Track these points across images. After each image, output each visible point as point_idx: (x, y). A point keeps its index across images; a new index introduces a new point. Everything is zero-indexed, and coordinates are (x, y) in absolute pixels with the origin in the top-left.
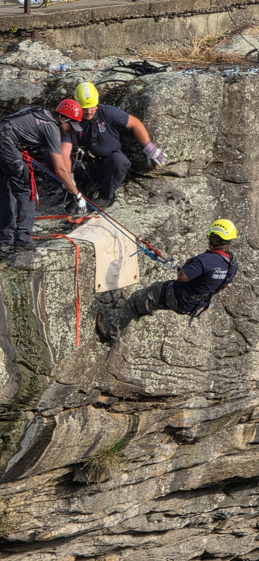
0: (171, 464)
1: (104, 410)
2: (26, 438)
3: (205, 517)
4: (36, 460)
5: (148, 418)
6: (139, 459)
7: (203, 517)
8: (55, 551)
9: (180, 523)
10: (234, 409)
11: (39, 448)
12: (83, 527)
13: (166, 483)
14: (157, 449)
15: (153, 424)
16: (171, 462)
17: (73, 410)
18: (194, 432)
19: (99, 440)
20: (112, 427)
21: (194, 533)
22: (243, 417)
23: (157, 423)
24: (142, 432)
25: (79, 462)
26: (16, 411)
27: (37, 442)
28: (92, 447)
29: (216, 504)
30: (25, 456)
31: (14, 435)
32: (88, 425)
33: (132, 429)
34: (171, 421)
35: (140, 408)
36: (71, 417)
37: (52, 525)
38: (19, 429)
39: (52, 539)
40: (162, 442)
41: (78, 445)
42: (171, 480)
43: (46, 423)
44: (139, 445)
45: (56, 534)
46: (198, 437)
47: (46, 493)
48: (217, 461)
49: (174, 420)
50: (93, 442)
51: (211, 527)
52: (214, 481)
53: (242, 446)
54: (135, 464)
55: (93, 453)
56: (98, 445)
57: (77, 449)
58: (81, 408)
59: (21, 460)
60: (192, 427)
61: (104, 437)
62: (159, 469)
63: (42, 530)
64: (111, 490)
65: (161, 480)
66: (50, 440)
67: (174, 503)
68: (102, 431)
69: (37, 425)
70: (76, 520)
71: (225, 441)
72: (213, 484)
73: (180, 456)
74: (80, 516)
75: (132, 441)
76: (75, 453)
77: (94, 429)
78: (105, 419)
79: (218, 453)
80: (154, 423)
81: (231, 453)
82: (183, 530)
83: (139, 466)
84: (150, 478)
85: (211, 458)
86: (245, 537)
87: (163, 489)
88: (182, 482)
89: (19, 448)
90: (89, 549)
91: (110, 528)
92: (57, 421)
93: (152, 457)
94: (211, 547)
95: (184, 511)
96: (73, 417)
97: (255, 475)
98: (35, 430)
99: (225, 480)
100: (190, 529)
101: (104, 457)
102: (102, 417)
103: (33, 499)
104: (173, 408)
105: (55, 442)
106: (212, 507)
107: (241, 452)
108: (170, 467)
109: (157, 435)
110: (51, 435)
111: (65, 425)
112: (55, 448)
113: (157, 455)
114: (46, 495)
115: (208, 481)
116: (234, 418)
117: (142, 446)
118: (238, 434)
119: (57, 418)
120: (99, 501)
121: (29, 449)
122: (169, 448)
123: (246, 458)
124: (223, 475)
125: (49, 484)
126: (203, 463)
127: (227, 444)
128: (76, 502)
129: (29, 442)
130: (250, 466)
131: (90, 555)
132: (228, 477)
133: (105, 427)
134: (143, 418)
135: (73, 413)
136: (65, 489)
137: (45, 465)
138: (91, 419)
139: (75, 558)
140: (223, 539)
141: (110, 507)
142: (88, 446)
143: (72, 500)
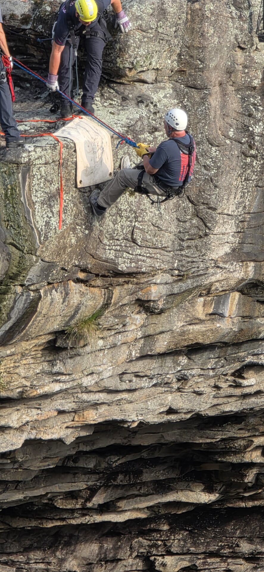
0: (140, 332)
1: (83, 285)
2: (15, 309)
3: (170, 378)
4: (24, 329)
5: (120, 292)
6: (113, 328)
7: (168, 378)
8: (41, 407)
9: (148, 383)
10: (195, 284)
11: (26, 318)
12: (64, 386)
13: (136, 349)
14: (128, 318)
15: (125, 297)
16: (140, 330)
17: (55, 285)
18: (160, 305)
19: (78, 311)
20: (89, 299)
21: (161, 392)
22: (203, 292)
23: (128, 296)
24: (115, 304)
25: (60, 329)
26: (7, 285)
27: (25, 313)
28: (72, 317)
29: (179, 367)
30: (14, 324)
31: (4, 306)
32: (69, 298)
33: (107, 301)
34: (141, 295)
35: (114, 284)
36: (54, 291)
37: (38, 384)
38: (9, 301)
39: (37, 396)
40: (132, 313)
41: (60, 315)
42: (140, 346)
43: (32, 296)
44: (113, 315)
45: (41, 392)
46: (164, 309)
47: (32, 356)
48: (181, 330)
49: (143, 294)
50: (73, 312)
51: (175, 386)
52: (177, 347)
53: (202, 316)
54: (109, 332)
55: (73, 322)
56: (77, 315)
57: (59, 318)
58: (63, 283)
59: (11, 328)
60: (159, 300)
61: (83, 308)
62: (130, 337)
63: (29, 389)
64: (89, 354)
65: (131, 346)
66: (36, 311)
67: (143, 365)
68: (81, 303)
69: (24, 297)
70: (58, 380)
71: (187, 312)
72: (177, 349)
73: (148, 325)
74: (62, 376)
75: (107, 311)
76: (58, 322)
77: (74, 301)
78: (83, 292)
79: (181, 322)
81: (192, 322)
82: (150, 389)
83: (113, 333)
84: (122, 344)
85: (175, 327)
86: (205, 395)
87: (133, 353)
88: (150, 347)
89: (9, 318)
90: (70, 405)
91: (88, 387)
92: (42, 295)
93: (124, 326)
94: (175, 404)
95: (152, 372)
96: (56, 291)
97: (213, 341)
98: (23, 302)
99: (187, 346)
100: (157, 388)
101: (82, 325)
102: (81, 291)
103: (21, 362)
104: (143, 284)
105: (40, 313)
106: (176, 369)
107: (201, 321)
108: (140, 334)
109: (129, 307)
110: (37, 307)
111: (49, 297)
112: (40, 318)
113: (128, 324)
114: (31, 358)
115: (172, 347)
116: (195, 292)
117: (115, 317)
118: (199, 306)
119: (42, 291)
120: (78, 363)
121: (18, 318)
122: (139, 318)
123: (205, 327)
124: (186, 341)
125: (35, 349)
126: (168, 331)
127: (189, 314)
128: (58, 364)
129: (17, 312)
130: (209, 334)
131: (71, 410)
132: (190, 343)
133: (84, 299)
134: (117, 292)
135: (56, 287)
136: (49, 353)
137: (32, 332)
138: (72, 293)
139: (57, 412)
140: (186, 396)
141: (88, 369)
142: (69, 316)
143: (55, 363)
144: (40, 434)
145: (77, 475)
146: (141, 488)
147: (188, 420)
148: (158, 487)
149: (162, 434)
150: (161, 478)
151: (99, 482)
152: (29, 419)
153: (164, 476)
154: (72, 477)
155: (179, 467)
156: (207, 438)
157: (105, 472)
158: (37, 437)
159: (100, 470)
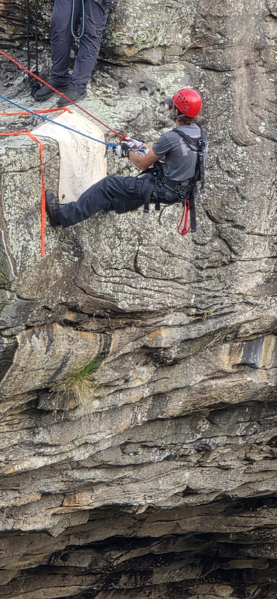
0: (148, 389)
1: (72, 328)
3: (187, 449)
5: (121, 337)
6: (112, 384)
7: (185, 448)
8: (19, 488)
9: (159, 455)
10: (218, 326)
12: (49, 460)
13: (142, 411)
14: (131, 372)
16: (148, 387)
17: (36, 330)
18: (174, 353)
19: (66, 362)
20: (81, 347)
21: (175, 467)
22: (229, 336)
23: (131, 343)
24: (114, 353)
25: (43, 387)
28: (59, 370)
29: (199, 434)
32: (54, 345)
33: (104, 349)
34: (147, 340)
35: (112, 326)
36: (34, 336)
37: (15, 459)
39: (15, 474)
40: (137, 364)
41: (43, 369)
42: (148, 407)
43: (6, 344)
44: (111, 368)
45: (19, 468)
46: (178, 359)
47: (7, 422)
48: (200, 386)
49: (151, 339)
50: (59, 364)
51: (194, 459)
52: (196, 408)
53: (229, 369)
54: (107, 389)
55: (59, 377)
56: (65, 369)
57: (42, 373)
58: (45, 326)
60: (172, 347)
61: (72, 359)
62: (135, 396)
63: (3, 465)
64: (81, 418)
65: (137, 407)
66: (11, 363)
67: (152, 433)
68: (70, 352)
70: (41, 453)
71: (208, 362)
72: (196, 411)
73: (158, 380)
74: (46, 448)
75: (103, 363)
76: (40, 378)
77: (61, 350)
78: (72, 338)
79: (200, 376)
80: (128, 343)
81: (216, 376)
82: (162, 463)
83: (112, 391)
84: (125, 405)
85: (193, 382)
86: (232, 471)
87: (139, 417)
88: (161, 409)
90: (57, 485)
91: (80, 462)
92: (19, 342)
93: (127, 381)
94: (194, 482)
95: (163, 441)
96: (37, 336)
97: (242, 400)
99: (210, 407)
100: (170, 462)
101: (72, 381)
102: (69, 336)
104: (150, 326)
105: (17, 365)
106: (195, 437)
107: (226, 374)
108: (147, 392)
109: (132, 356)
110: (13, 357)
111: (28, 345)
112: (17, 372)
113: (131, 379)
114: (8, 424)
115: (189, 408)
116: (218, 337)
117: (115, 369)
118: (223, 354)
119: (18, 337)
120: (68, 430)
122: (146, 371)
123: (232, 382)
124: (207, 400)
125: (11, 413)
126: (184, 388)
127: (211, 366)
128: (42, 432)
130: (237, 390)
131: (58, 492)
132: (213, 403)
133: (73, 347)
134: (116, 337)
135: (36, 332)
136: (29, 418)
137: (6, 391)
138: (58, 339)
139: (40, 495)
140: (208, 473)
141: (80, 438)
142: (54, 369)
143: (36, 430)
144: (19, 524)
145: (68, 576)
146: (150, 593)
147: (211, 503)
148: (173, 591)
149: (179, 522)
150: (177, 580)
151: (96, 585)
152: (4, 505)
153: (181, 577)
154: (60, 579)
155: (200, 565)
156: (237, 526)
157: (103, 573)
158: (15, 528)
159: (97, 570)
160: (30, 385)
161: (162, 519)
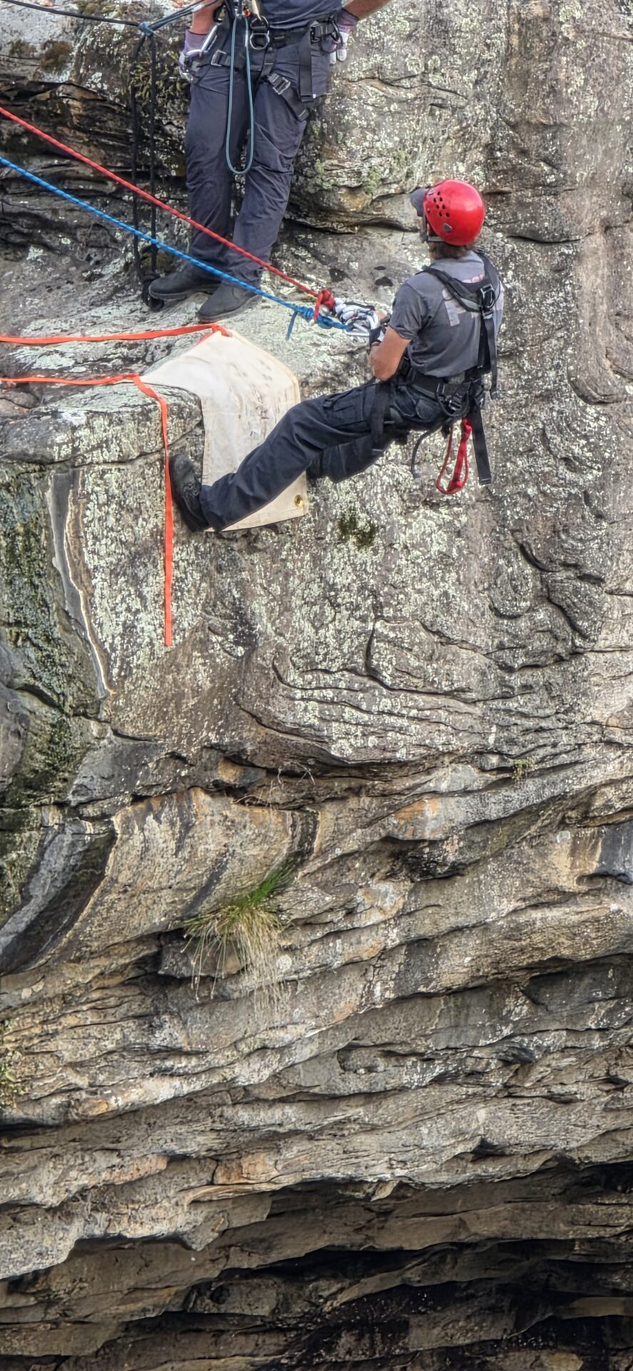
0: (395, 931)
1: (231, 800)
2: (43, 871)
3: (481, 1058)
4: (69, 926)
5: (337, 819)
6: (318, 919)
7: (476, 1058)
8: (119, 1146)
9: (421, 1073)
10: (547, 793)
11: (75, 897)
12: (185, 1086)
13: (385, 977)
14: (360, 893)
16: (396, 925)
17: (155, 804)
18: (451, 853)
19: (220, 873)
20: (252, 841)
21: (456, 1098)
22: (570, 813)
23: (359, 831)
24: (323, 852)
25: (171, 927)
26: (19, 806)
27: (70, 882)
28: (205, 891)
29: (507, 1026)
30: (40, 915)
31: (12, 864)
32: (193, 837)
33: (301, 845)
34: (395, 826)
35: (319, 796)
36: (150, 818)
37: (111, 1083)
38: (25, 849)
39: (110, 1115)
40: (373, 876)
41: (170, 887)
42: (396, 969)
43: (90, 834)
44: (317, 885)
45: (120, 1103)
46: (461, 864)
47: (93, 1004)
48: (509, 922)
49: (402, 822)
50: (205, 878)
51: (497, 1081)
52: (500, 970)
53: (570, 884)
54: (308, 931)
55: (205, 906)
56: (218, 887)
57: (167, 896)
58: (175, 796)
59: (30, 927)
60: (447, 839)
61: (233, 867)
62: (368, 945)
63: (84, 1095)
64: (251, 994)
65: (372, 968)
66: (102, 876)
67: (405, 1024)
68: (228, 851)
69: (68, 838)
70: (166, 1070)
71: (527, 871)
72: (500, 976)
73: (417, 910)
74: (178, 1060)
75: (300, 874)
76: (164, 907)
77: (207, 846)
78: (233, 822)
79: (509, 901)
80: (351, 832)
81: (542, 900)
82: (427, 1090)
83: (319, 935)
84: (347, 964)
85: (493, 914)
86: (580, 1106)
87: (378, 990)
88: (423, 973)
89: (26, 897)
90: (200, 1139)
91: (250, 1088)
92: (118, 830)
93: (350, 913)
94: (497, 1131)
95: (430, 1043)
96: (157, 818)
97: (600, 952)
98: (65, 852)
99: (529, 968)
100: (445, 1088)
101: (232, 915)
102: (226, 817)
103: (62, 1020)
104: (400, 794)
105: (114, 881)
106: (498, 1033)
107: (565, 897)
108: (394, 937)
109: (361, 859)
110: (105, 863)
111: (137, 839)
112: (114, 896)
113: (360, 909)
114: (94, 1008)
115: (486, 970)
116: (547, 816)
117: (325, 887)
118: (559, 854)
119: (116, 820)
120: (223, 1020)
121: (50, 898)
122: (391, 890)
123: (578, 913)
124: (523, 954)
125: (100, 983)
126: (474, 926)
127: (531, 878)
128: (167, 1025)
129: (49, 880)
130: (589, 931)
131: (203, 1153)
132: (536, 960)
133: (235, 841)
134: (327, 818)
135: (155, 809)
136: (140, 994)
137: (90, 936)
138: (200, 823)
139: (165, 1161)
140: (526, 1110)
141: (250, 1036)
142: (194, 888)
143: (156, 1021)
144: (119, 1223)
145: (224, 1337)
147: (533, 1174)
149: (464, 1216)
150: (461, 1342)
151: (287, 1354)
152: (86, 1182)
153: (470, 1335)
154: (209, 1342)
155: (510, 1310)
156: (589, 1225)
157: (302, 1328)
158: (111, 1231)
159: (289, 1322)
160: (142, 922)
161: (427, 1210)
